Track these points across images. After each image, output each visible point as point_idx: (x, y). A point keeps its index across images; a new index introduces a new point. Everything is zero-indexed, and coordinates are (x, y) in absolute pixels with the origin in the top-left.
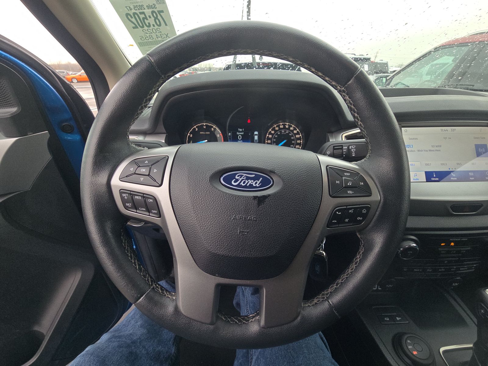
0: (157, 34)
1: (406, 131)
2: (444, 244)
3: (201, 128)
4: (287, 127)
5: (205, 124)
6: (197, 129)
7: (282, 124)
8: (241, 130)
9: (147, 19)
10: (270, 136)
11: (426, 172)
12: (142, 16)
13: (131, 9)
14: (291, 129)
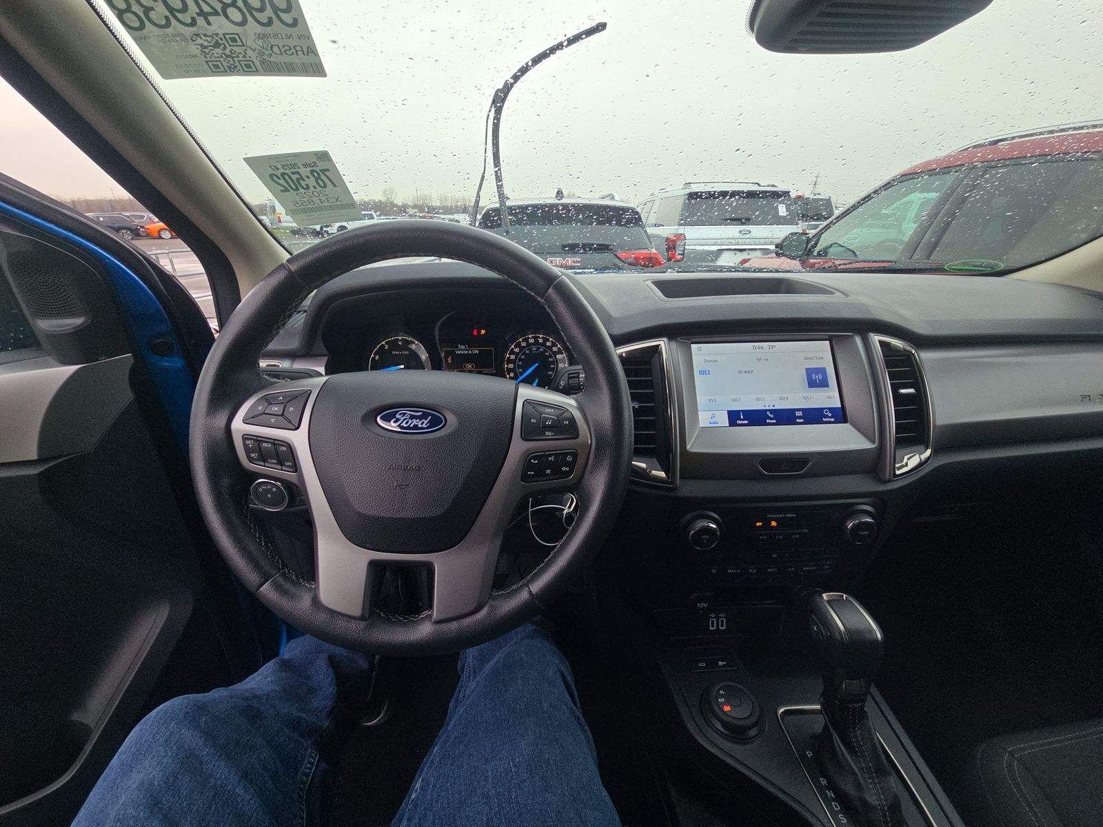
0: (320, 197)
1: (700, 350)
2: (761, 524)
3: (393, 345)
4: (541, 341)
5: (400, 338)
6: (387, 347)
7: (532, 337)
8: (463, 347)
9: (304, 180)
10: (513, 357)
11: (728, 411)
12: (294, 177)
13: (278, 169)
14: (548, 344)
